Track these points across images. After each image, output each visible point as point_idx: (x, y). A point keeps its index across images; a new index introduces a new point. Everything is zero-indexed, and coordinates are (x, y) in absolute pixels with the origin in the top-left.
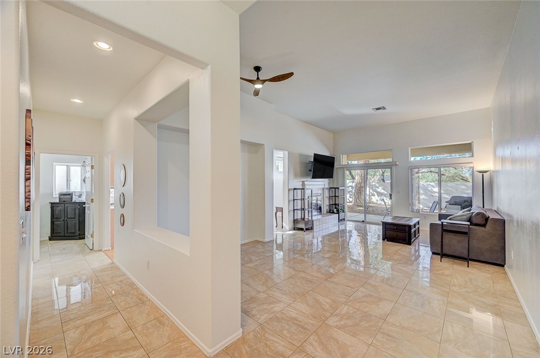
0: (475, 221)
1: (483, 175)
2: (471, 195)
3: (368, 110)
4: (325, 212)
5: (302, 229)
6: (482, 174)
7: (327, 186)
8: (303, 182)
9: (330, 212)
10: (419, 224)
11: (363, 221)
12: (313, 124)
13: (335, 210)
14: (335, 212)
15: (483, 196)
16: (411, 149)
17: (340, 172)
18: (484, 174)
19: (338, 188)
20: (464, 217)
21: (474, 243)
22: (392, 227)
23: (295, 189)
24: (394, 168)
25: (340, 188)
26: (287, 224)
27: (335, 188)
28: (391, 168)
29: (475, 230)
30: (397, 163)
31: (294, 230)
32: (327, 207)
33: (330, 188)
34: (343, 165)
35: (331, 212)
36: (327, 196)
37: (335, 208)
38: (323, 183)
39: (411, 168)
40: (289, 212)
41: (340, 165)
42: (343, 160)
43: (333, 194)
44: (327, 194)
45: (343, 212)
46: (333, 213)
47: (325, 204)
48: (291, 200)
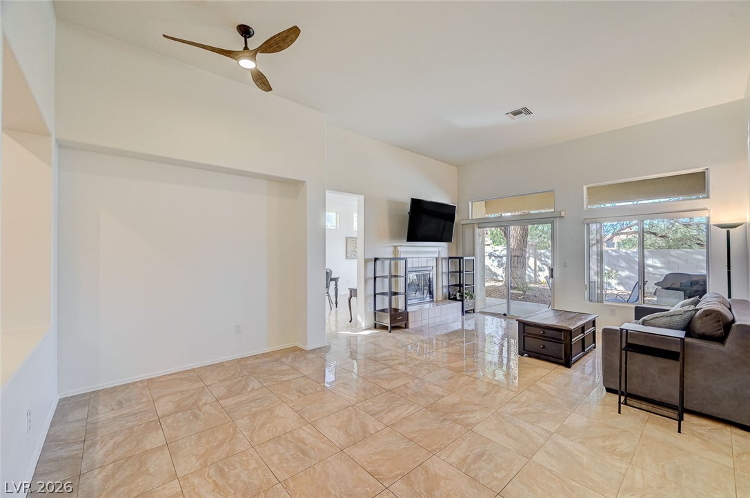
0: (699, 327)
1: (728, 231)
2: (704, 272)
4: (440, 298)
5: (385, 328)
6: (726, 230)
7: (445, 254)
8: (395, 247)
9: (449, 299)
10: (594, 325)
11: (505, 315)
12: (414, 150)
14: (458, 298)
15: (729, 273)
16: (588, 188)
17: (468, 232)
18: (731, 230)
20: (677, 318)
21: (696, 377)
22: (535, 331)
23: (376, 259)
24: (557, 222)
25: (465, 258)
26: (363, 318)
27: (459, 258)
28: (552, 223)
29: (700, 348)
30: (563, 214)
31: (375, 328)
32: (444, 290)
33: (450, 258)
34: (472, 219)
35: (451, 298)
36: (444, 270)
37: (459, 292)
38: (436, 249)
39: (588, 221)
40: (366, 298)
41: (468, 219)
42: (471, 211)
44: (443, 267)
45: (472, 297)
46: (455, 299)
47: (441, 284)
48: (371, 278)
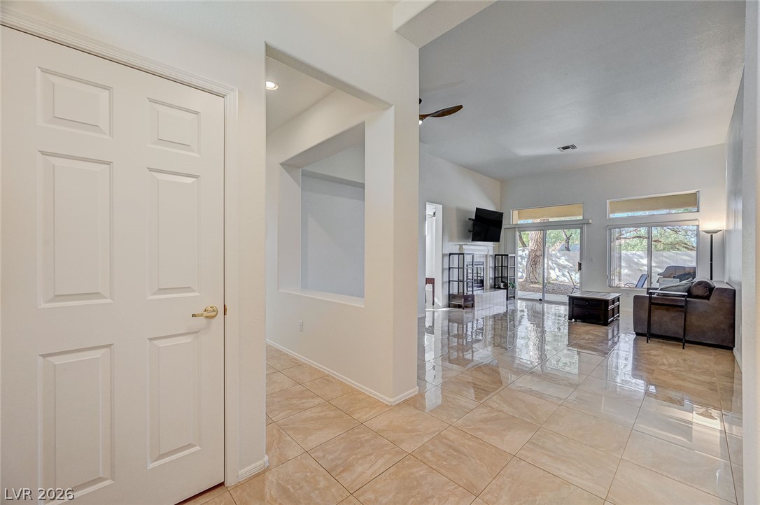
0: (695, 292)
1: (712, 236)
2: (694, 265)
3: (553, 150)
4: (488, 287)
5: (459, 306)
6: (710, 235)
7: (491, 253)
8: (460, 245)
9: (495, 288)
10: (619, 301)
11: (541, 300)
12: (474, 170)
13: (502, 284)
14: (502, 287)
15: (711, 264)
16: (610, 203)
17: (511, 234)
18: (714, 235)
19: (507, 255)
20: (681, 288)
21: (693, 320)
22: (582, 303)
23: (450, 254)
24: (585, 227)
25: (509, 255)
26: (441, 299)
27: (502, 255)
28: (581, 228)
29: (695, 303)
30: (590, 221)
31: (449, 307)
32: (491, 281)
33: (496, 255)
34: (513, 224)
35: (496, 287)
36: (491, 265)
37: (502, 282)
38: (486, 248)
39: (610, 227)
40: (443, 283)
41: (510, 224)
42: (514, 218)
43: (498, 264)
44: (491, 263)
45: (513, 287)
46: (499, 288)
47: (489, 276)
48: (446, 269)
